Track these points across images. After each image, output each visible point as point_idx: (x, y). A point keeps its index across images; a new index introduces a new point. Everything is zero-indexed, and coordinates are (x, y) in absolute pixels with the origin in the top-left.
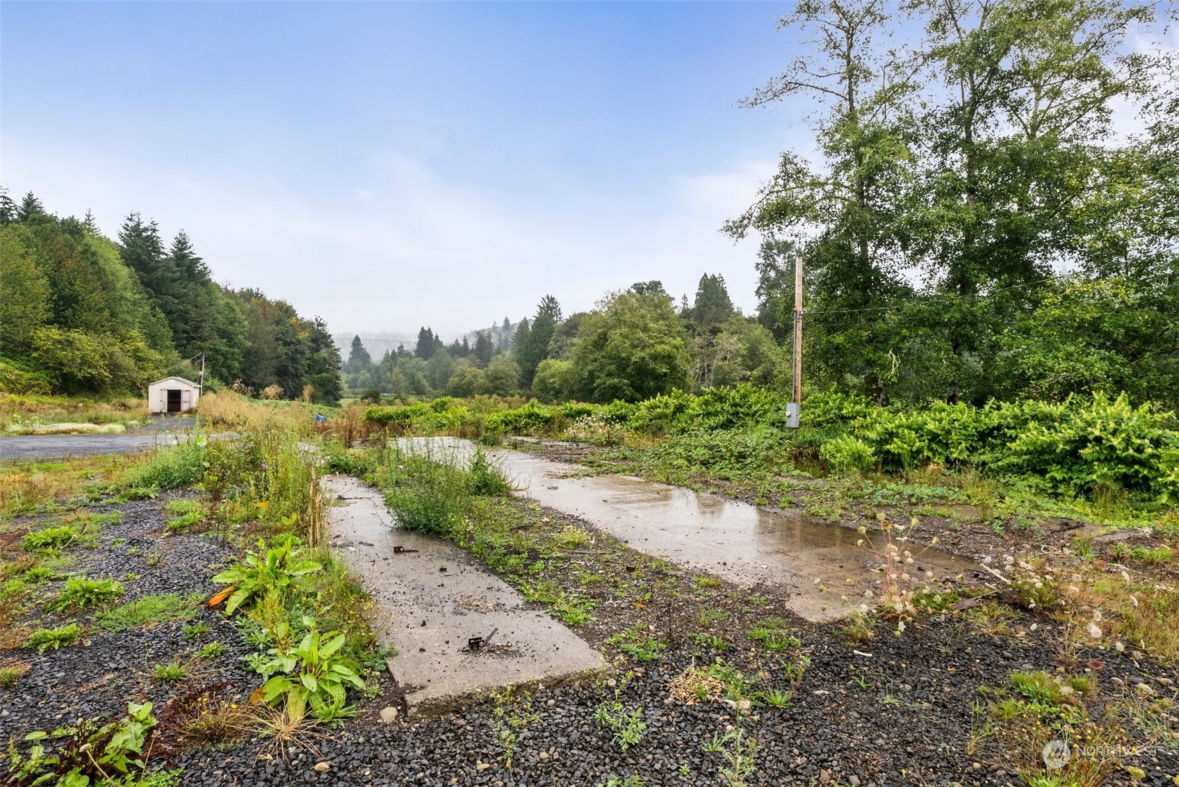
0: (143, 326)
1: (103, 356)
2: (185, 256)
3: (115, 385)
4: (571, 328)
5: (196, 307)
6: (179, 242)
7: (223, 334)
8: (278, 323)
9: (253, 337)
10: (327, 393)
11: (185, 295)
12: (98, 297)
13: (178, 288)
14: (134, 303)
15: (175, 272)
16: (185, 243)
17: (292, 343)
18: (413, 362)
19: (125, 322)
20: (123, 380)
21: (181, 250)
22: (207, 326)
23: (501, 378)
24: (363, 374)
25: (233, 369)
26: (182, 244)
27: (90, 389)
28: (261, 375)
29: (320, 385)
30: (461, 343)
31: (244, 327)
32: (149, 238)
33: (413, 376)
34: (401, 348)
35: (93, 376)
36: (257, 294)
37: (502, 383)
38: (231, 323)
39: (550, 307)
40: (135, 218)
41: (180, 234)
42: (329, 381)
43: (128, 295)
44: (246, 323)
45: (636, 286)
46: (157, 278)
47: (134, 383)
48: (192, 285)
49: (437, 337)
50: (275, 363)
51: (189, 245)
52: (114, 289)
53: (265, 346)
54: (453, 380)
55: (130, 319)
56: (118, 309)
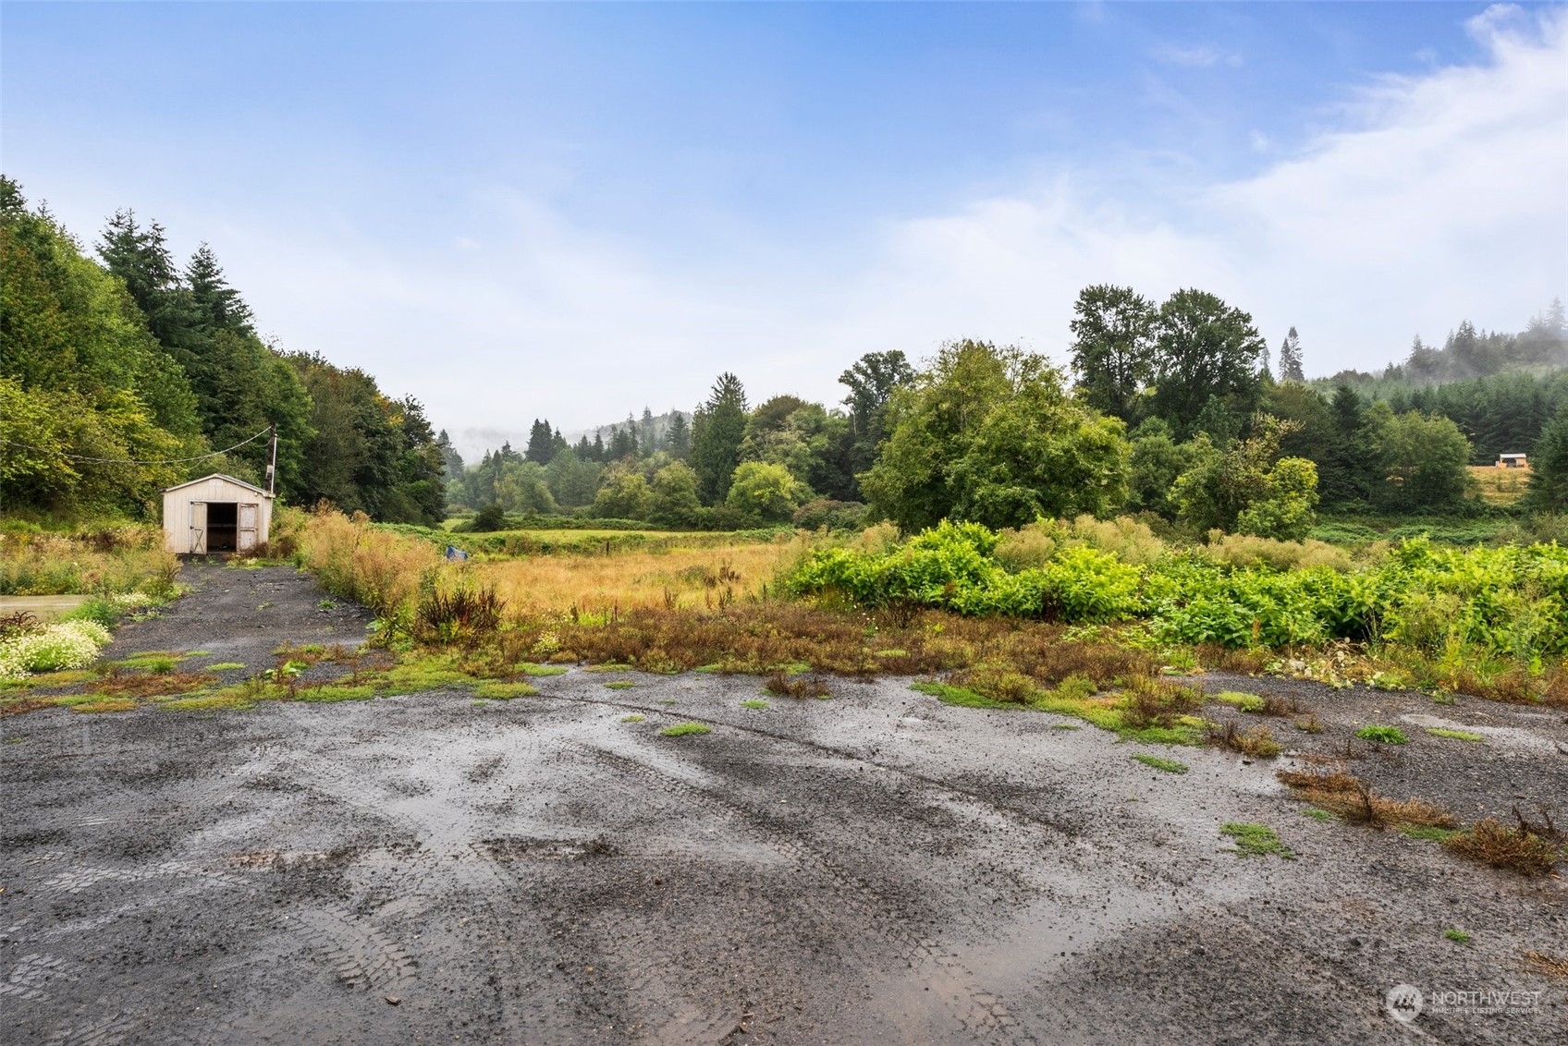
0: (143, 384)
1: (62, 435)
2: (208, 287)
3: (87, 494)
4: (774, 417)
5: (230, 369)
6: (200, 263)
7: (274, 416)
8: (356, 401)
9: (319, 421)
10: (427, 510)
11: (212, 348)
12: (51, 318)
13: (197, 337)
14: (126, 340)
15: (193, 310)
16: (209, 266)
17: (378, 432)
18: (525, 467)
19: (107, 375)
20: (103, 485)
21: (203, 276)
22: (248, 400)
23: (681, 489)
24: (454, 485)
25: (288, 472)
26: (204, 267)
27: (35, 501)
28: (333, 482)
29: (416, 498)
30: (592, 441)
31: (305, 405)
32: (149, 252)
33: (532, 487)
34: (506, 447)
35: (38, 475)
36: (316, 360)
37: (684, 497)
38: (286, 398)
39: (730, 389)
40: (126, 221)
41: (202, 251)
42: (429, 491)
43: (114, 322)
44: (309, 399)
45: (867, 358)
46: (164, 318)
47: (127, 491)
48: (221, 332)
49: (558, 433)
50: (352, 462)
51: (216, 268)
52: (85, 311)
53: (339, 436)
54: (604, 493)
55: (118, 370)
56: (93, 348)
